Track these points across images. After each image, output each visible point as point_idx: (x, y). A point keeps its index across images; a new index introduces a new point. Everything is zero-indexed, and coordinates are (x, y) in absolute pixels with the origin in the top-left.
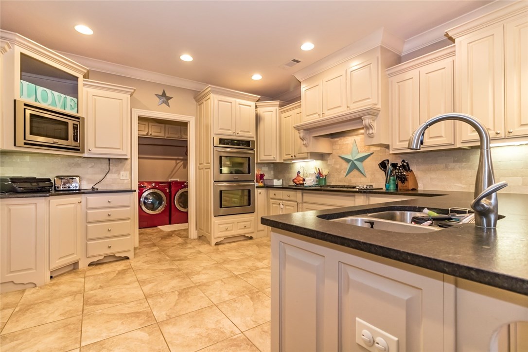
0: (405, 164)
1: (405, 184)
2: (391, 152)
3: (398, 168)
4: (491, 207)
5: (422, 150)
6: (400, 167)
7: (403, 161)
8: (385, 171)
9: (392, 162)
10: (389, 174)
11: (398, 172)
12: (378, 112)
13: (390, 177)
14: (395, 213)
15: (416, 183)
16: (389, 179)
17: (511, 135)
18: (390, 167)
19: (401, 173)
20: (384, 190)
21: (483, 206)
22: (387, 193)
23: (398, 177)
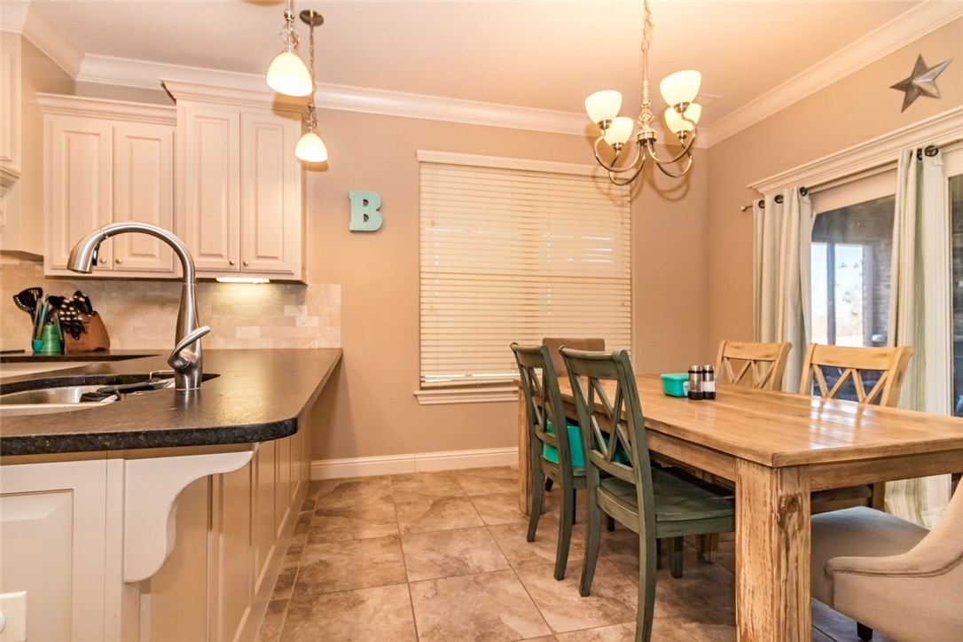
0: (81, 299)
1: (81, 339)
2: (48, 272)
3: (64, 306)
4: (194, 361)
5: (95, 274)
6: (69, 305)
7: (78, 294)
8: (32, 313)
9: (51, 294)
10: (42, 320)
11: (65, 316)
12: (13, 179)
13: (44, 325)
14: (45, 393)
15: (105, 337)
16: (43, 331)
17: (247, 268)
18: (46, 304)
19: (72, 316)
20: (29, 351)
21: (182, 360)
22: (37, 358)
23: (63, 325)
